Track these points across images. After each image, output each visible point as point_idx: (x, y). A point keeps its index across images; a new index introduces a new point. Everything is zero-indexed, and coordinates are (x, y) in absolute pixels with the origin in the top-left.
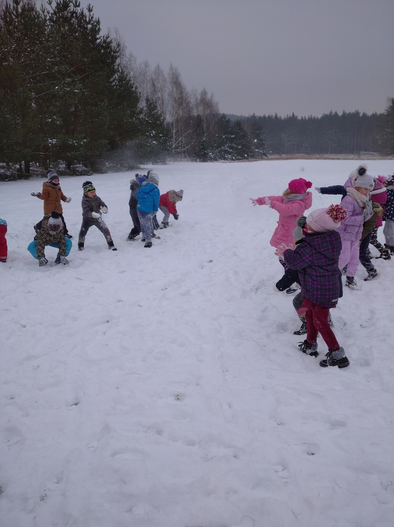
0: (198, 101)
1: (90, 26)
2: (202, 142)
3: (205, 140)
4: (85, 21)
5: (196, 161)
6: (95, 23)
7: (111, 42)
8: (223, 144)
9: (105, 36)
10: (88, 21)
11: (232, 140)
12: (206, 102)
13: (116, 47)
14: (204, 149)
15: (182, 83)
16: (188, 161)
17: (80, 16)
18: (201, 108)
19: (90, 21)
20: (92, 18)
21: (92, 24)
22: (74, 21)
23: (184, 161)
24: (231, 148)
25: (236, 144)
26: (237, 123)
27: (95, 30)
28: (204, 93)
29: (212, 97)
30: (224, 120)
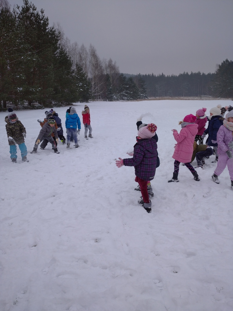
0: (107, 66)
1: (42, 22)
2: (109, 90)
3: (111, 89)
4: (39, 18)
5: (106, 101)
6: (46, 20)
7: (55, 31)
8: (121, 90)
9: (51, 28)
10: (41, 18)
11: (127, 89)
12: (111, 67)
13: (58, 34)
14: (111, 93)
15: (97, 55)
16: (101, 100)
17: (36, 15)
18: (108, 70)
19: (42, 18)
20: (44, 17)
21: (44, 20)
22: (33, 19)
23: (99, 101)
24: (126, 93)
25: (129, 91)
26: (130, 79)
27: (46, 24)
28: (111, 61)
29: (115, 63)
30: (122, 77)
